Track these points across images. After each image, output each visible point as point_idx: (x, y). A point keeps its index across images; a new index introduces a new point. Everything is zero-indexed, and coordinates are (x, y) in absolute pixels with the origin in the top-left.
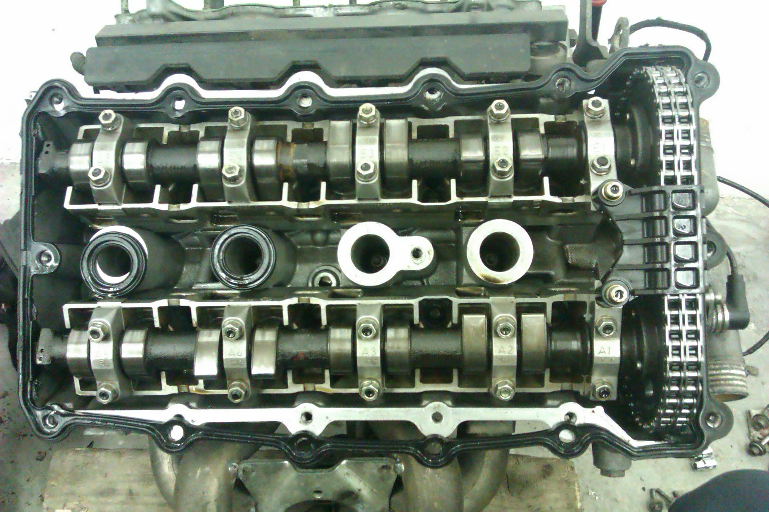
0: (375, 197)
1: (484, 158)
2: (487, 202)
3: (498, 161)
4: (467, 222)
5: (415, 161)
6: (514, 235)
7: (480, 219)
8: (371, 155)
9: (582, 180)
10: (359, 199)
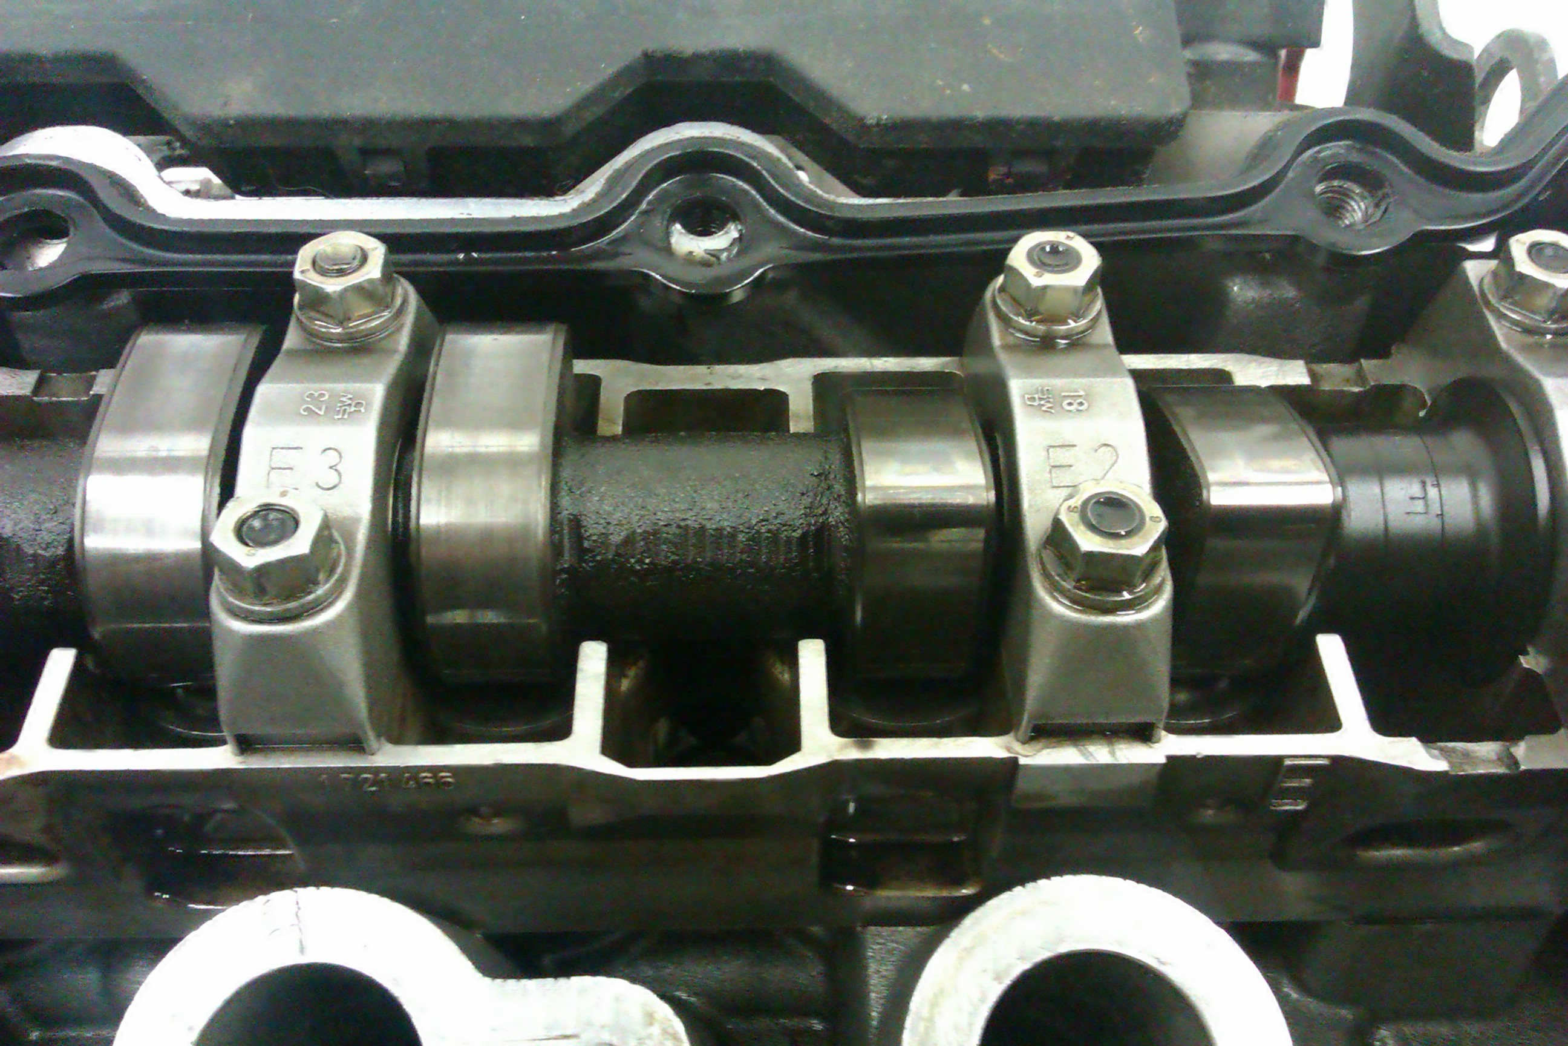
0: (340, 729)
1: (991, 497)
2: (1014, 761)
3: (1077, 501)
4: (889, 896)
5: (592, 529)
6: (1179, 973)
7: (959, 881)
8: (332, 478)
9: (1525, 653)
10: (245, 745)
